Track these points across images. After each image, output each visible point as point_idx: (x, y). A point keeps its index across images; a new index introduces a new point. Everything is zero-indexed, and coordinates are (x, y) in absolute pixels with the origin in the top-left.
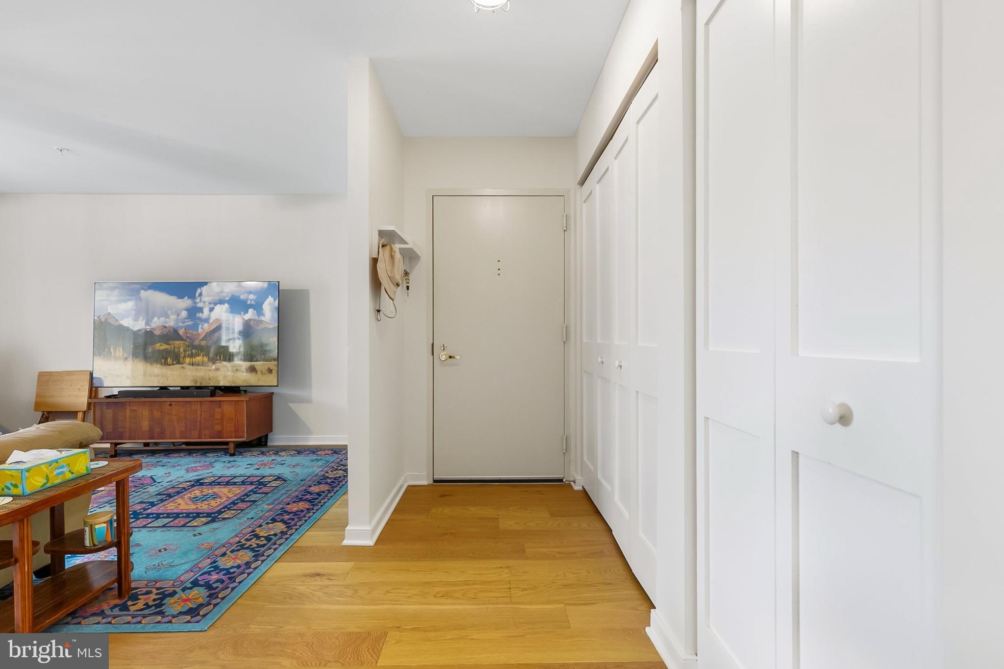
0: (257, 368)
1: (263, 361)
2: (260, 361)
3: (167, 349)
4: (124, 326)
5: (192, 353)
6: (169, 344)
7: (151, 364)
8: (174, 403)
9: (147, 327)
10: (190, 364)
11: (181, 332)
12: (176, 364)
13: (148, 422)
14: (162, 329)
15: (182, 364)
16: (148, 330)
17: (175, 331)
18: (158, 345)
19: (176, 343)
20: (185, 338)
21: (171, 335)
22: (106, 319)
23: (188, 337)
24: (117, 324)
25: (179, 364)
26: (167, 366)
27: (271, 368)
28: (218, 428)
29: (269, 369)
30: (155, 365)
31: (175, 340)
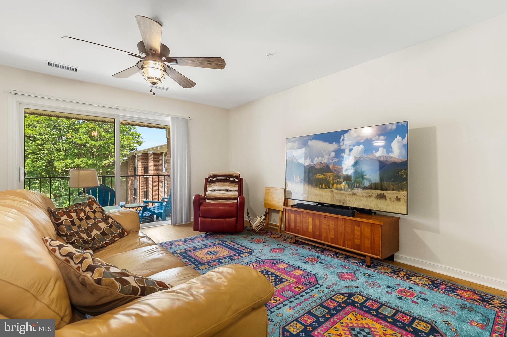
0: (386, 195)
1: (392, 190)
2: (389, 190)
3: (322, 178)
4: (300, 163)
5: (338, 181)
6: (324, 175)
7: (314, 187)
8: (327, 217)
9: (312, 164)
10: (336, 189)
11: (331, 166)
12: (328, 188)
13: (312, 227)
14: (320, 165)
15: (331, 188)
16: (312, 165)
17: (328, 166)
18: (318, 175)
19: (327, 174)
20: (333, 171)
21: (325, 169)
22: (292, 159)
23: (335, 170)
24: (297, 162)
25: (330, 188)
26: (323, 189)
27: (399, 197)
28: (357, 242)
29: (397, 197)
30: (316, 188)
31: (327, 172)
